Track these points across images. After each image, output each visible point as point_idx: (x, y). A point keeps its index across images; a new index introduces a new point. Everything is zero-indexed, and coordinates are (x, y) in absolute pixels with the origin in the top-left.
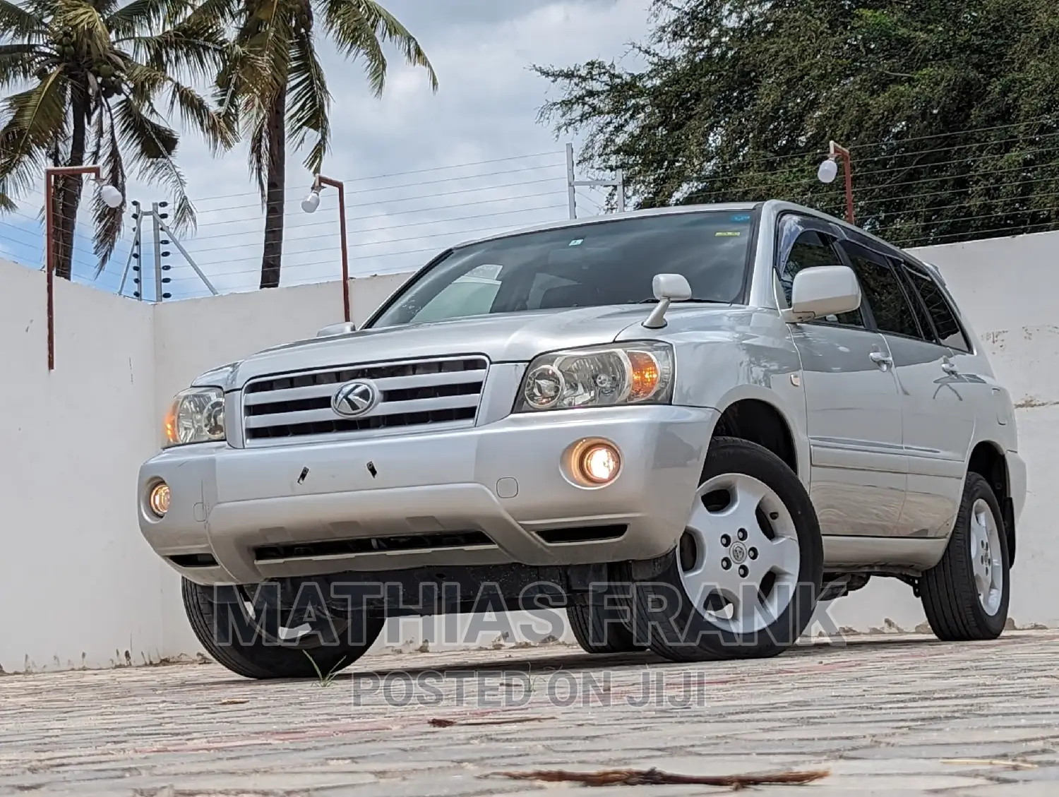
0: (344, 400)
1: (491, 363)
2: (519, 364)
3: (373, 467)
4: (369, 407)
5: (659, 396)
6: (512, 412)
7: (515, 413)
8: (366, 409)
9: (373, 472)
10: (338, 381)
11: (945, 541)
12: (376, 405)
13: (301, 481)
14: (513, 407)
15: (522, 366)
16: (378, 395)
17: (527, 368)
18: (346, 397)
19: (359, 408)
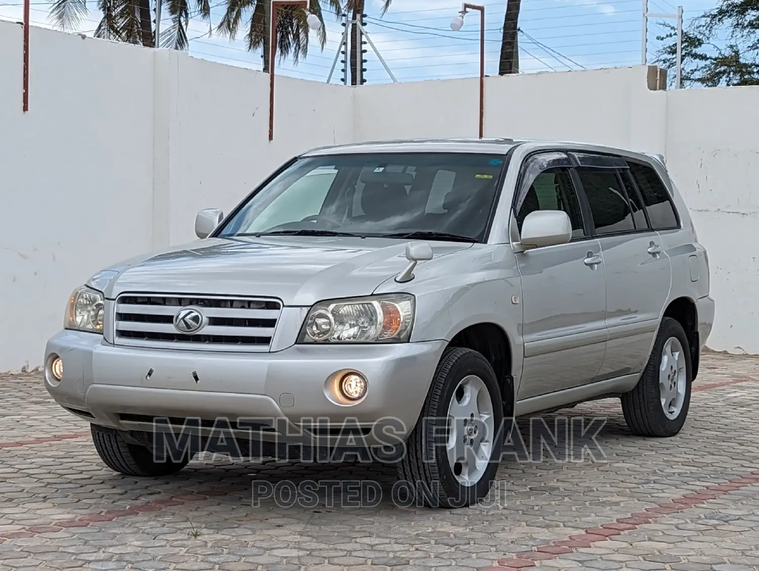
0: (182, 321)
1: (284, 306)
2: (303, 308)
3: (197, 376)
4: (198, 328)
5: (401, 334)
6: (296, 343)
7: (299, 344)
8: (196, 329)
9: (196, 378)
10: (180, 305)
11: (639, 375)
12: (204, 326)
13: (148, 378)
14: (297, 340)
15: (306, 310)
16: (205, 320)
17: (309, 312)
18: (183, 318)
19: (191, 328)
